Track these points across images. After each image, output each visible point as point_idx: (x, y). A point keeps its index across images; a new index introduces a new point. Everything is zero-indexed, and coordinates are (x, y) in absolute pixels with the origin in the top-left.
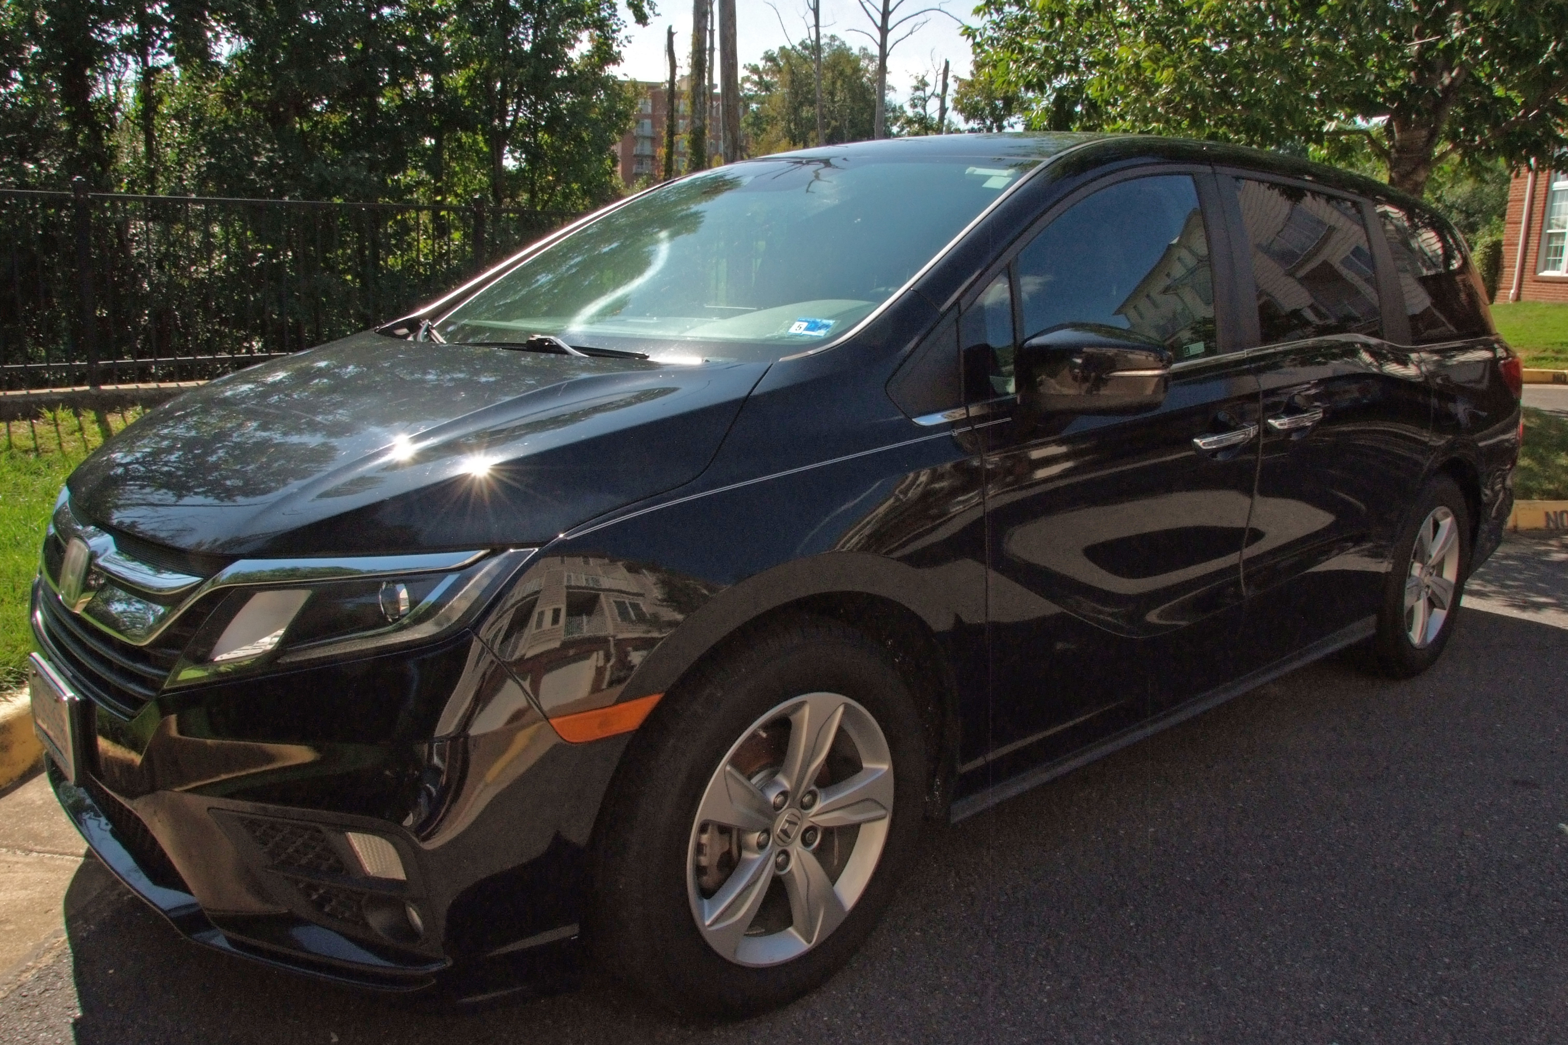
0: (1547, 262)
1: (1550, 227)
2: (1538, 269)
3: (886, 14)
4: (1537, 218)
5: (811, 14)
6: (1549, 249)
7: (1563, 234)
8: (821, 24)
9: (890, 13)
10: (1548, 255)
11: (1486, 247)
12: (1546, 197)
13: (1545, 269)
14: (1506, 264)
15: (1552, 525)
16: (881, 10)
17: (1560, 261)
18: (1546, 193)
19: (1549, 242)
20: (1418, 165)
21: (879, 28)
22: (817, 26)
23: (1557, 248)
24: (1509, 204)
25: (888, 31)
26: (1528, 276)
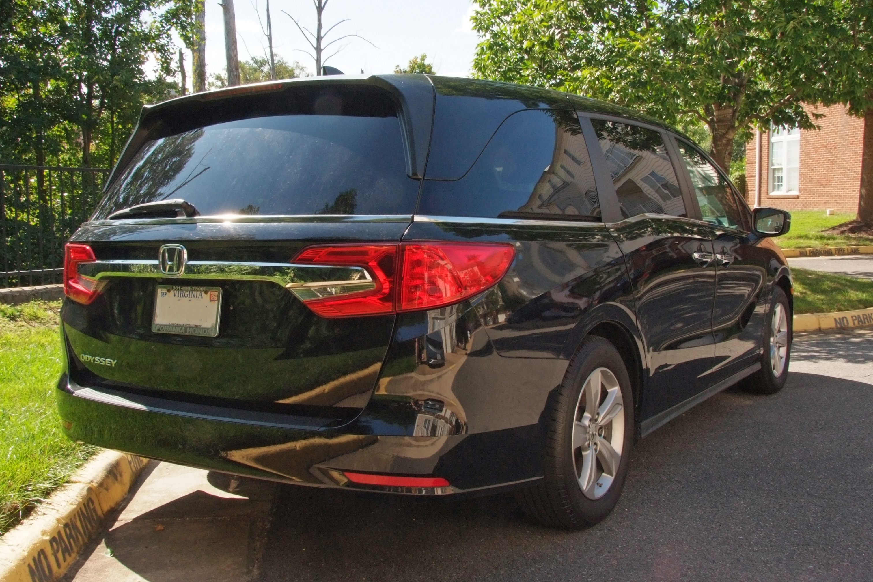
0: (774, 187)
1: (773, 165)
2: (769, 192)
3: (319, 39)
4: (764, 159)
5: (266, 39)
6: (774, 178)
7: (781, 169)
8: (273, 46)
9: (322, 38)
10: (774, 181)
11: (736, 179)
12: (768, 146)
13: (773, 190)
14: (749, 189)
15: (839, 326)
16: (316, 36)
17: (782, 185)
18: (768, 144)
19: (774, 174)
20: (729, 129)
21: (315, 48)
22: (271, 47)
23: (778, 177)
24: (747, 152)
25: (321, 50)
26: (763, 195)
